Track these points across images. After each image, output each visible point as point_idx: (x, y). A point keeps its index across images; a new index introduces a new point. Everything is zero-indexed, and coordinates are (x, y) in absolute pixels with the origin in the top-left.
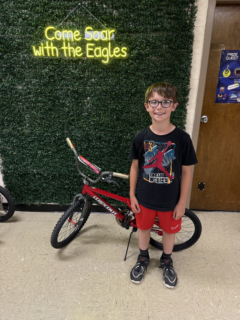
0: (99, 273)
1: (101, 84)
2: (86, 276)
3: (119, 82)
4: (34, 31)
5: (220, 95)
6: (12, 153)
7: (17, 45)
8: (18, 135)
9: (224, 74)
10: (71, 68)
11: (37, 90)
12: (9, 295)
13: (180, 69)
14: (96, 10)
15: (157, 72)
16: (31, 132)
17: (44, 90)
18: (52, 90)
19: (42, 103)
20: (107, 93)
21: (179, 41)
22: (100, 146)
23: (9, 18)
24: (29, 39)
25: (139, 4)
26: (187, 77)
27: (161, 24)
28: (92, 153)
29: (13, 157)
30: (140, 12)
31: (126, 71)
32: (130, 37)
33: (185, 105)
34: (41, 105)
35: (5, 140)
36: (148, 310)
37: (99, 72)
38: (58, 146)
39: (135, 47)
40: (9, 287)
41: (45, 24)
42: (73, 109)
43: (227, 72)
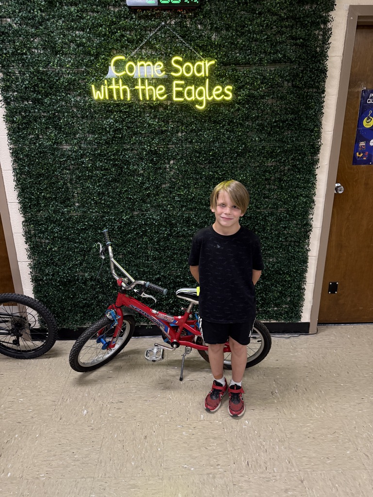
0: (210, 423)
1: (192, 140)
2: (190, 429)
3: (219, 137)
4: (93, 62)
5: (359, 154)
6: (51, 248)
7: (66, 83)
8: (62, 220)
9: (365, 123)
10: (148, 117)
11: (95, 151)
12: (78, 466)
13: (307, 117)
14: (187, 33)
15: (276, 122)
16: (83, 215)
17: (106, 151)
18: (118, 151)
19: (102, 170)
20: (200, 153)
21: (306, 76)
22: (188, 233)
23: (57, 44)
24: (85, 74)
25: (251, 25)
26: (317, 128)
27: (283, 52)
28: (176, 243)
29: (52, 255)
30: (252, 36)
31: (230, 120)
32: (237, 72)
33: (314, 168)
34: (100, 173)
35: (41, 229)
36: (297, 470)
37: (191, 123)
38: (125, 236)
39: (244, 86)
40: (76, 455)
41: (110, 53)
42: (149, 178)
43: (369, 120)
